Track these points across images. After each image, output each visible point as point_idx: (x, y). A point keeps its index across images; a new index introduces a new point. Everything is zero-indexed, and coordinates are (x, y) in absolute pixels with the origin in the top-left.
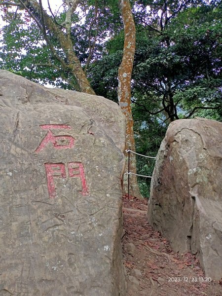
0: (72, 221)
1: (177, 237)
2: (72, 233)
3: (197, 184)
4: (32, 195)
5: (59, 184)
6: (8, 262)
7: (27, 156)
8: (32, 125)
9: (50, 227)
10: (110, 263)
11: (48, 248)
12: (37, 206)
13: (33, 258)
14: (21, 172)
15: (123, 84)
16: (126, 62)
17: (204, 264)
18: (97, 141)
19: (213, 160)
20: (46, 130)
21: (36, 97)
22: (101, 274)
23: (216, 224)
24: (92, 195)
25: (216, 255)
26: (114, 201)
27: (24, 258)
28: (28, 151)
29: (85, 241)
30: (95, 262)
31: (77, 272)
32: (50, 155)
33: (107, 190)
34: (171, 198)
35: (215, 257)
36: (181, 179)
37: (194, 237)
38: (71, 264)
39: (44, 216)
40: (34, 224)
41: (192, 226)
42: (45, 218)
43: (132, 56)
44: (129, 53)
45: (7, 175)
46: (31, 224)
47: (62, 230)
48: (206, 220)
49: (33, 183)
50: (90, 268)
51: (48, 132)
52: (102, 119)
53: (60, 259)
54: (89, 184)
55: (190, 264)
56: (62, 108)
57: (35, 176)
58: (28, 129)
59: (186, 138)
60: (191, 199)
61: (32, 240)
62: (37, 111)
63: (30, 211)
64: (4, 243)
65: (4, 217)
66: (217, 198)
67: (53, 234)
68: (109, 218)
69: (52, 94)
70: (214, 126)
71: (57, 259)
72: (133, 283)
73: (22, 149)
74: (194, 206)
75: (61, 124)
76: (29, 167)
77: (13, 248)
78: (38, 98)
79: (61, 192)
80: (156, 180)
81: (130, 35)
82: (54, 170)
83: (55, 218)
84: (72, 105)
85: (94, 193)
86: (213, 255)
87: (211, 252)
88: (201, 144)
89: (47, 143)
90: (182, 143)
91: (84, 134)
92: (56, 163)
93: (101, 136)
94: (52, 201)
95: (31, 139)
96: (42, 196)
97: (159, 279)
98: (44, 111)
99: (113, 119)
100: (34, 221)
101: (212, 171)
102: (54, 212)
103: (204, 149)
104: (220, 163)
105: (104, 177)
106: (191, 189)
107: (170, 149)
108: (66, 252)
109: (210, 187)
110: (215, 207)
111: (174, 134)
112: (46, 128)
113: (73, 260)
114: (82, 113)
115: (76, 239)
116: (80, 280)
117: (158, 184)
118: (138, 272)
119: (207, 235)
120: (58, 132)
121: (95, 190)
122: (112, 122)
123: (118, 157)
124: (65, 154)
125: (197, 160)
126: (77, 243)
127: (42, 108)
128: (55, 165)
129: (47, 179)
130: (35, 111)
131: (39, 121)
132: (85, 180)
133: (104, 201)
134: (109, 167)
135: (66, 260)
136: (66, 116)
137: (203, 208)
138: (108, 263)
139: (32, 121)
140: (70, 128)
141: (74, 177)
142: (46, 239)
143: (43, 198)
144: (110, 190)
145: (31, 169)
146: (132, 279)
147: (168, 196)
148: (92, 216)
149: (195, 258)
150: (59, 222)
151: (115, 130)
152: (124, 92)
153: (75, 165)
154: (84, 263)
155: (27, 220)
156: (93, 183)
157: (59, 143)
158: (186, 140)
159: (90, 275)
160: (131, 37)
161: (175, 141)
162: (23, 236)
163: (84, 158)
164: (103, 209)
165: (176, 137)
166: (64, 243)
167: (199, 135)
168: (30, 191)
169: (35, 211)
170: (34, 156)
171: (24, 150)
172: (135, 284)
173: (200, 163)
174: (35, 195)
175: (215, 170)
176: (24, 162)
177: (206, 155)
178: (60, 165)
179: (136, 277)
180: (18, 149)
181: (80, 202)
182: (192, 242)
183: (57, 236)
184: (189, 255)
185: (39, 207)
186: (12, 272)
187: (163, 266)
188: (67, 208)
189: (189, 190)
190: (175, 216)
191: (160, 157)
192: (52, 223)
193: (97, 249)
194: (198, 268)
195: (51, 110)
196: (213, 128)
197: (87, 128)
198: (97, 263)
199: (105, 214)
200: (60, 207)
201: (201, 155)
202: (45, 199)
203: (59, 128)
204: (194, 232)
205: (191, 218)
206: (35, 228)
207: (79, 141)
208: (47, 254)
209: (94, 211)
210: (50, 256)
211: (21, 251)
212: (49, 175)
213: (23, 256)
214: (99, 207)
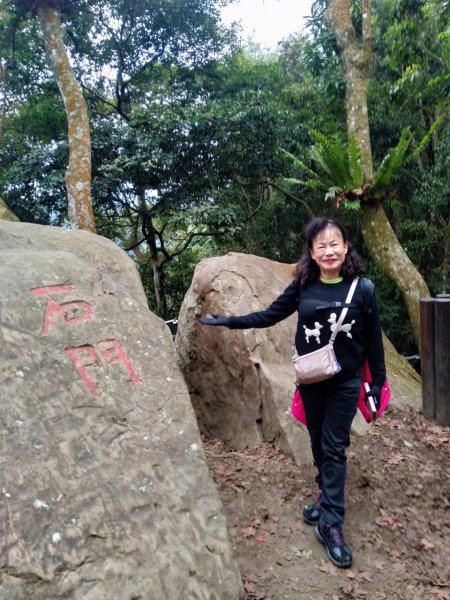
0: (138, 424)
1: (239, 427)
2: (146, 438)
3: (258, 345)
4: (67, 399)
5: (99, 376)
6: (80, 498)
7: (33, 342)
8: (18, 290)
9: (112, 439)
10: (205, 463)
11: (124, 465)
12: (82, 413)
13: (110, 484)
14: (36, 367)
15: (78, 202)
17: (291, 447)
18: (123, 303)
20: (43, 296)
22: (200, 480)
24: (149, 383)
26: (180, 386)
27: (98, 487)
28: (31, 335)
29: (166, 445)
30: (188, 467)
31: (172, 486)
32: (66, 335)
33: (164, 372)
34: (217, 376)
35: (301, 434)
36: (234, 343)
37: (267, 418)
38: (161, 478)
39: (99, 425)
40: (89, 439)
41: (262, 403)
42: (101, 428)
43: (88, 153)
44: (81, 147)
45: (16, 376)
46: (85, 440)
47: (132, 439)
48: (281, 390)
49: (61, 382)
50: (186, 476)
51: (47, 299)
53: (144, 476)
54: (138, 370)
55: (271, 455)
56: (49, 257)
57: (59, 370)
58: (14, 298)
59: (229, 285)
60: (254, 368)
61: (98, 461)
63: (76, 423)
64: (62, 475)
65: (43, 439)
67: (121, 445)
68: (182, 408)
73: (20, 331)
74: (259, 375)
75: (61, 282)
76: (45, 359)
77: (77, 478)
79: (106, 387)
80: (184, 354)
81: (78, 115)
82: (81, 359)
83: (115, 425)
85: (150, 380)
88: (250, 290)
89: (54, 317)
90: (225, 292)
91: (97, 297)
92: (81, 346)
93: (124, 296)
94: (99, 401)
95: (28, 314)
96: (83, 398)
97: (243, 483)
100: (88, 434)
102: (109, 417)
103: (255, 296)
105: (155, 355)
106: (251, 354)
107: (205, 304)
108: (149, 465)
109: (272, 347)
111: (210, 280)
112: (43, 293)
113: (161, 473)
115: (153, 445)
116: (180, 494)
117: (188, 361)
119: (286, 409)
120: (62, 298)
121: (149, 376)
124: (87, 330)
126: (157, 449)
127: (13, 260)
128: (80, 349)
129: (78, 373)
131: (24, 282)
132: (130, 364)
133: (167, 387)
134: (154, 340)
135: (153, 474)
136: (61, 269)
137: (272, 375)
138: (203, 465)
139: (15, 284)
140: (75, 289)
141: (114, 363)
142: (115, 454)
143: (86, 400)
144: (168, 371)
145: (49, 361)
147: (211, 374)
148: (161, 411)
149: (274, 447)
150: (122, 428)
152: (82, 217)
153: (107, 345)
154: (175, 472)
155: (78, 436)
156: (143, 367)
157: (71, 315)
158: (230, 288)
159: (189, 485)
160: (81, 120)
161: (213, 290)
162: (82, 459)
163: (116, 332)
164: (171, 399)
165: (213, 284)
166: (141, 453)
167: (244, 277)
168: (61, 395)
169: (83, 421)
170: (43, 340)
171: (24, 332)
174: (72, 399)
176: (33, 351)
178: (86, 348)
180: (15, 333)
181: (138, 395)
182: (265, 426)
183: (128, 447)
184: (264, 444)
185: (86, 414)
186: (92, 510)
188: (124, 407)
189: (250, 356)
190: (228, 400)
191: (187, 317)
192: (113, 433)
193: (184, 451)
194: (282, 456)
195: (30, 262)
196: (255, 266)
197: (98, 285)
198: (191, 468)
199: (177, 404)
200: (115, 407)
201: (254, 305)
202: (90, 401)
203: (60, 292)
204: (266, 410)
205: (257, 393)
206: (94, 444)
207: (99, 307)
208: (126, 474)
209: (160, 404)
210: (130, 475)
211: (90, 479)
212: (78, 365)
213: (96, 484)
214: (164, 396)
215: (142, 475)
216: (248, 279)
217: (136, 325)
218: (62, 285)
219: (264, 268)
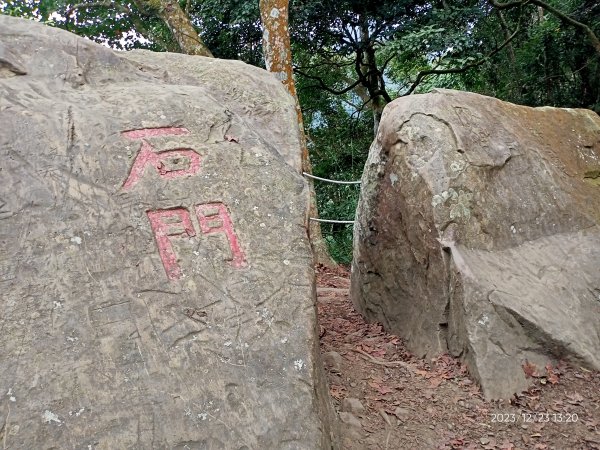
0: (222, 321)
1: (420, 328)
2: (228, 344)
3: (452, 222)
4: (131, 278)
5: (184, 251)
6: (107, 417)
7: (106, 199)
8: (105, 133)
9: (180, 339)
10: (310, 391)
11: (185, 380)
12: (147, 300)
13: (156, 403)
14: (101, 233)
15: (272, 34)
17: (480, 372)
18: (247, 154)
19: (477, 173)
20: (137, 140)
21: (99, 72)
22: (295, 414)
23: (496, 296)
24: (255, 266)
25: (501, 352)
26: (300, 272)
27: (137, 405)
28: (106, 190)
29: (255, 356)
30: (281, 394)
31: (250, 418)
32: (154, 192)
33: (282, 252)
34: (400, 256)
35: (499, 357)
36: (418, 216)
37: (453, 325)
38: (234, 405)
39: (165, 317)
40: (145, 336)
41: (449, 304)
42: (167, 322)
45: (71, 243)
46: (139, 336)
47: (206, 342)
48: (476, 289)
49: (129, 253)
50: (273, 407)
51: (142, 145)
52: (248, 108)
53: (210, 397)
54: (245, 246)
55: (451, 375)
56: (162, 91)
57: (131, 239)
58: (97, 142)
59: (422, 134)
60: (443, 253)
61: (148, 367)
62: (110, 102)
63: (134, 311)
64: (92, 381)
65: (82, 330)
66: (490, 245)
67: (188, 350)
68: (295, 305)
69: (132, 63)
70: (472, 104)
71: (206, 398)
72: (349, 425)
73: (93, 185)
74: (448, 265)
75: (166, 124)
76: (115, 223)
77: (111, 389)
78: (106, 74)
79: (190, 266)
80: (365, 224)
82: (166, 224)
83: (188, 320)
84: (178, 83)
85: (257, 261)
86: (495, 353)
87: (492, 348)
88: (452, 142)
89: (145, 168)
90: (414, 144)
91: (216, 144)
92: (171, 209)
93: (254, 144)
94: (175, 285)
95: (109, 163)
96: (152, 278)
97: (398, 410)
98: (125, 100)
99: (269, 107)
100: (145, 329)
101: (478, 193)
102: (183, 308)
103: (459, 151)
104: (491, 176)
105: (274, 228)
106: (440, 233)
107: (390, 160)
108: (221, 383)
109: (477, 225)
110: (489, 262)
111: (396, 127)
112: (137, 137)
113: (237, 396)
114: (205, 99)
115: (236, 355)
116: (258, 433)
117: (369, 233)
118: (357, 404)
119: (480, 318)
120: (162, 144)
121: (259, 255)
122: (269, 113)
123: (295, 185)
124: (185, 187)
125: (449, 174)
126: (240, 362)
127: (119, 95)
128: (169, 212)
129: (156, 243)
130: (104, 103)
131: (117, 122)
132: (236, 237)
133: (280, 273)
134: (279, 206)
135: (224, 397)
136: (173, 106)
137: (467, 267)
138: (306, 393)
139: (104, 125)
140: (185, 133)
141: (212, 234)
142: (176, 362)
143: (156, 282)
144: (288, 251)
145: (120, 225)
146: (348, 418)
147: (393, 253)
148: (261, 307)
149: (459, 364)
150: (197, 326)
151: (277, 130)
152: (276, 51)
153: (210, 209)
154: (259, 399)
155: (131, 330)
156: (252, 242)
157: (169, 166)
158: (423, 138)
159: (275, 420)
161: (400, 141)
162: (128, 362)
163: (226, 193)
164: (282, 291)
165: (401, 132)
166: (215, 365)
167: (447, 124)
168: (125, 271)
169: (144, 310)
170: (120, 197)
171: (98, 187)
172: (355, 426)
173: (454, 180)
174: (137, 279)
175: (482, 190)
176: (102, 213)
177: (463, 162)
178: (178, 211)
179: (353, 413)
180: (85, 187)
181: (233, 282)
182: (450, 336)
183: (198, 354)
184: (446, 359)
185: (151, 302)
186: (119, 436)
187: (400, 386)
188: (209, 296)
189: (438, 236)
190: (411, 289)
191: (369, 177)
192: (182, 331)
193: (281, 368)
194: (467, 381)
195: (138, 98)
196: (471, 108)
197: (220, 129)
198: (285, 396)
199: (287, 299)
200: (195, 295)
201: (454, 164)
202: (161, 284)
203: (163, 134)
204: (453, 314)
205: (444, 289)
206: (151, 344)
207: (210, 157)
208: (184, 391)
209: (262, 299)
210: (190, 394)
211: (129, 393)
212: (160, 234)
213: (136, 401)
214: (273, 287)
215: (208, 395)
216: (453, 126)
217: (258, 185)
218: (168, 127)
219: (484, 111)
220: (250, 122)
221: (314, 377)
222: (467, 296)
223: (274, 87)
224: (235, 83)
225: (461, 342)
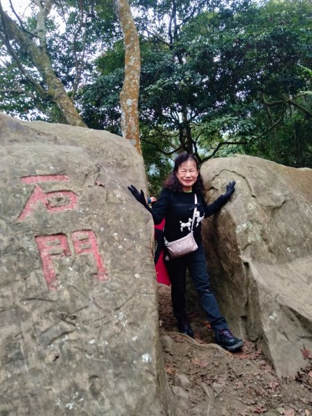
0: (88, 323)
2: (92, 342)
3: (249, 244)
4: (20, 289)
5: (62, 267)
7: (5, 227)
8: (8, 178)
9: (55, 339)
10: (154, 380)
11: (57, 374)
12: (30, 306)
13: (33, 395)
15: (127, 115)
16: (129, 85)
17: (272, 355)
18: (111, 195)
19: (265, 211)
20: (31, 184)
21: (8, 135)
22: (142, 401)
23: (281, 298)
24: (115, 279)
25: (286, 340)
26: (147, 284)
27: (16, 398)
28: (5, 220)
29: (113, 352)
30: (132, 383)
31: (107, 406)
32: (42, 222)
33: (134, 268)
35: (285, 344)
36: (226, 239)
38: (95, 394)
39: (44, 321)
40: (28, 337)
41: (248, 302)
42: (45, 325)
43: (138, 77)
44: (132, 72)
46: (23, 337)
47: (75, 341)
48: (267, 293)
49: (19, 270)
50: (126, 395)
51: (35, 187)
52: (111, 163)
53: (77, 389)
54: (107, 263)
56: (52, 150)
57: (22, 258)
58: (2, 184)
60: (243, 266)
61: (28, 364)
62: (14, 156)
63: (20, 316)
66: (274, 261)
67: (61, 348)
68: (143, 310)
69: (33, 129)
70: (259, 165)
71: (73, 389)
72: (179, 398)
74: (247, 274)
75: (54, 173)
76: (10, 246)
78: (13, 136)
79: (66, 279)
81: (132, 47)
82: (49, 246)
83: (62, 323)
84: (64, 144)
85: (116, 275)
86: (282, 340)
87: (280, 337)
88: (248, 189)
89: (35, 204)
91: (89, 187)
92: (53, 235)
93: (115, 188)
94: (53, 295)
95: (10, 200)
96: (36, 289)
98: (25, 155)
99: (125, 163)
100: (28, 331)
101: (266, 225)
102: (59, 313)
103: (253, 196)
104: (273, 213)
105: (129, 249)
106: (242, 252)
108: (86, 375)
109: (265, 247)
110: (274, 273)
111: (210, 179)
112: (32, 181)
113: (98, 387)
114: (82, 156)
115: (98, 351)
118: (184, 379)
119: (271, 314)
120: (50, 186)
121: (117, 270)
122: (125, 166)
123: (144, 217)
124: (65, 218)
125: (247, 212)
126: (101, 357)
127: (21, 151)
128: (52, 237)
129: (41, 262)
130: (9, 156)
131: (18, 170)
132: (100, 256)
133: (132, 285)
134: (133, 233)
135: (87, 388)
136: (60, 161)
137: (260, 277)
138: (151, 382)
139: (8, 172)
140: (67, 179)
141: (83, 254)
142: (50, 358)
143: (39, 292)
144: (139, 267)
145: (14, 247)
146: (178, 391)
148: (118, 311)
149: (256, 348)
150: (68, 327)
151: (131, 178)
152: (130, 126)
153: (82, 235)
154: (115, 388)
155: (16, 332)
156: (112, 260)
157: (54, 203)
159: (127, 406)
160: (134, 51)
161: (213, 188)
162: (12, 360)
163: (94, 223)
164: (134, 299)
165: (213, 182)
166: (81, 360)
167: (244, 178)
168: (15, 284)
169: (28, 315)
170: (16, 226)
172: (184, 398)
173: (250, 216)
174: (24, 289)
175: (268, 223)
177: (256, 204)
178: (59, 237)
179: (182, 387)
181: (98, 291)
182: (248, 325)
183: (69, 351)
185: (34, 308)
188: (79, 303)
189: (240, 254)
192: (57, 332)
193: (132, 361)
194: (263, 362)
195: (35, 154)
196: (258, 168)
197: (92, 178)
198: (135, 385)
199: (137, 305)
200: (68, 303)
201: (250, 204)
202: (43, 294)
203: (51, 180)
204: (251, 310)
205: (244, 291)
206: (33, 344)
207: (84, 197)
208: (56, 384)
209: (120, 303)
210: (60, 386)
211: (11, 387)
212: (44, 254)
213: (16, 395)
214: (126, 295)
215: (75, 387)
216: (248, 179)
217: (118, 217)
218: (55, 175)
219: (267, 170)
220: (113, 172)
221: (157, 368)
222: (262, 298)
223: (129, 149)
224: (103, 146)
225: (258, 331)
